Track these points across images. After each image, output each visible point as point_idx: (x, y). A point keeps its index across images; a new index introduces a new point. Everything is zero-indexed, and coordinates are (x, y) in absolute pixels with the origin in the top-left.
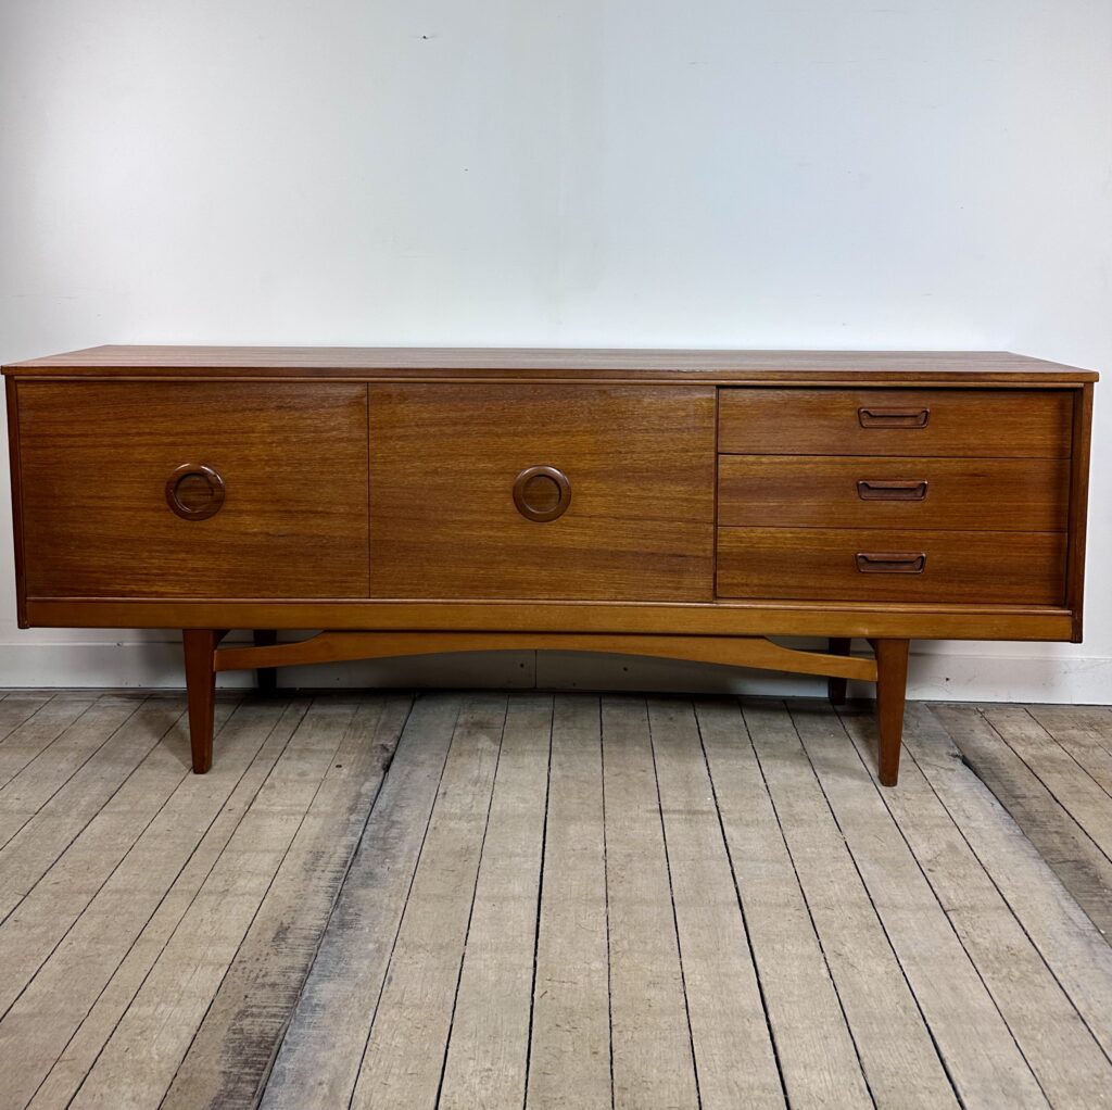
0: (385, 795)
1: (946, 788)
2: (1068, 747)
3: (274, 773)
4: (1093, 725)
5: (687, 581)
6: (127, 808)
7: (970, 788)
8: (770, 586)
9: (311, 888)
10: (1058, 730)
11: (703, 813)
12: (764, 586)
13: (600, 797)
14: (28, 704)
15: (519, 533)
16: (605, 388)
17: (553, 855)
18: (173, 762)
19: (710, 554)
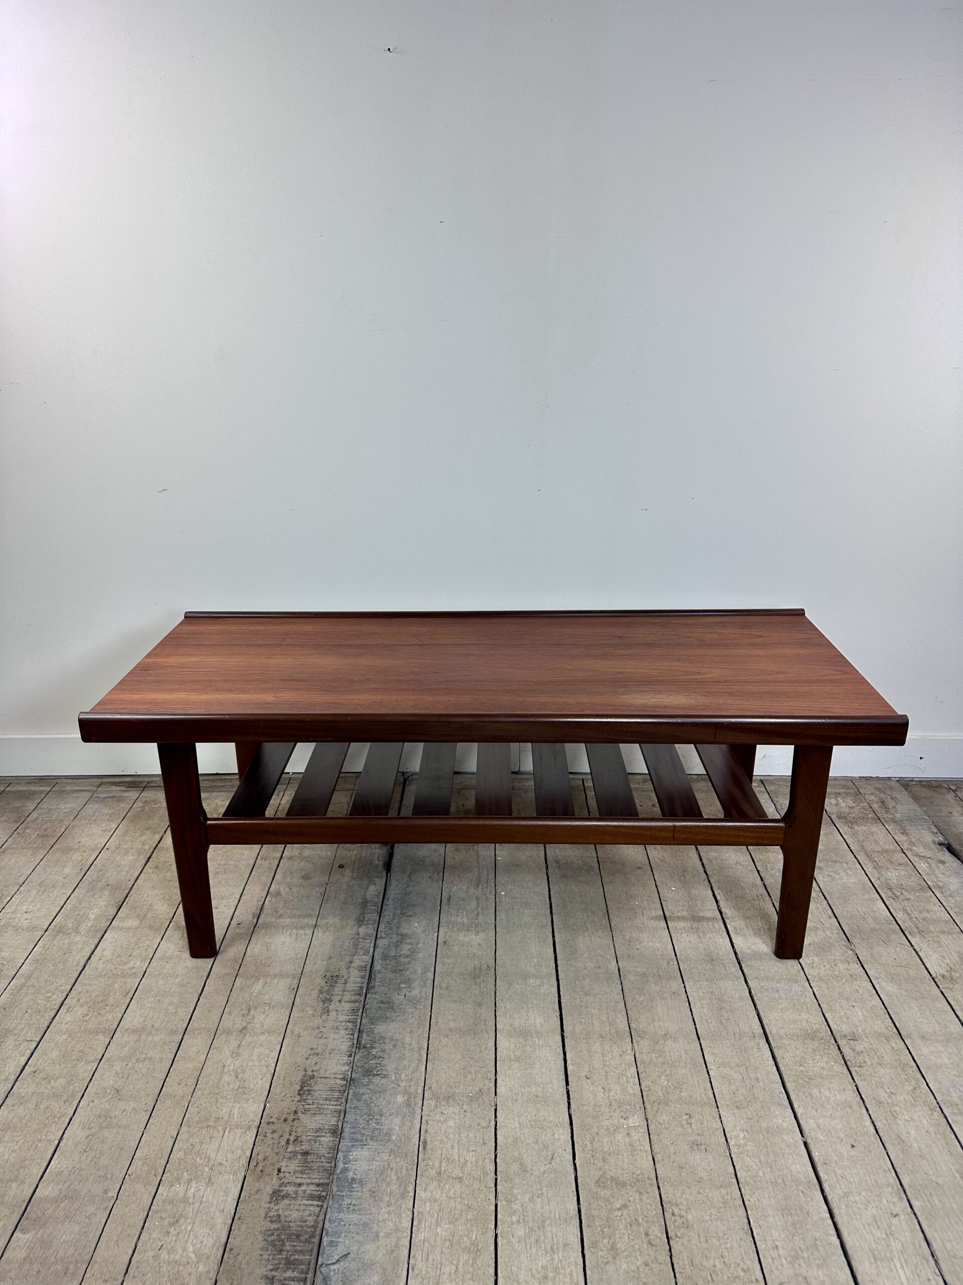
0: (390, 902)
1: (941, 884)
3: (279, 877)
9: (330, 1024)
13: (601, 901)
14: (28, 796)
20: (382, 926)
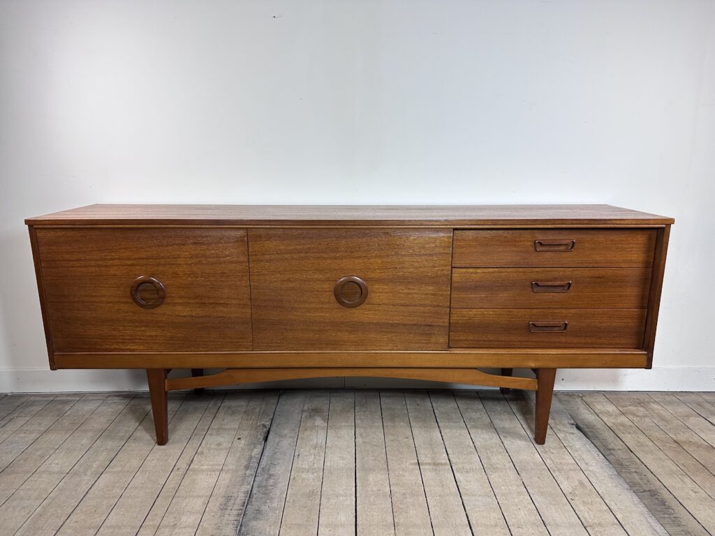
0: (265, 457)
1: (571, 445)
2: (630, 417)
3: (203, 444)
4: (641, 403)
5: (433, 339)
6: (119, 469)
7: (585, 445)
8: (479, 341)
9: (224, 522)
10: (623, 407)
11: (442, 464)
12: (476, 341)
13: (384, 455)
14: (67, 402)
15: (339, 314)
16: (387, 231)
17: (361, 495)
18: (146, 437)
19: (447, 324)
20: (259, 470)
